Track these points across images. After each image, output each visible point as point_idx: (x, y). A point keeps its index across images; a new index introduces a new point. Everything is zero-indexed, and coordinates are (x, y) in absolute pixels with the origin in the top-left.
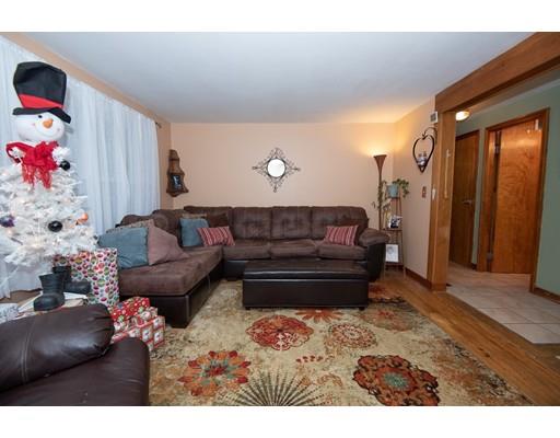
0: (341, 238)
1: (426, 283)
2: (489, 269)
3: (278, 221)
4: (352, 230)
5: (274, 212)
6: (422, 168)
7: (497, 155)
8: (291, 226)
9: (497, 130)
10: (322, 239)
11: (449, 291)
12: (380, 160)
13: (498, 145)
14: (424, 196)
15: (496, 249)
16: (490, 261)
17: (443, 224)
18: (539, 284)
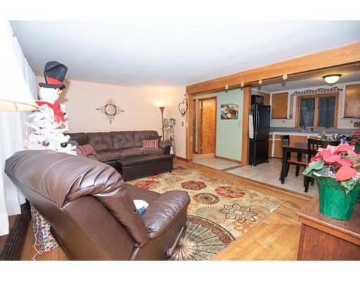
0: (152, 145)
1: (186, 160)
2: (201, 153)
3: (115, 140)
4: (156, 141)
5: (113, 135)
6: (183, 114)
7: (202, 110)
8: (124, 142)
9: (202, 100)
10: (142, 147)
11: (193, 161)
12: (162, 109)
13: (202, 106)
14: (183, 125)
15: (203, 145)
16: (201, 150)
17: (190, 136)
18: (217, 155)
